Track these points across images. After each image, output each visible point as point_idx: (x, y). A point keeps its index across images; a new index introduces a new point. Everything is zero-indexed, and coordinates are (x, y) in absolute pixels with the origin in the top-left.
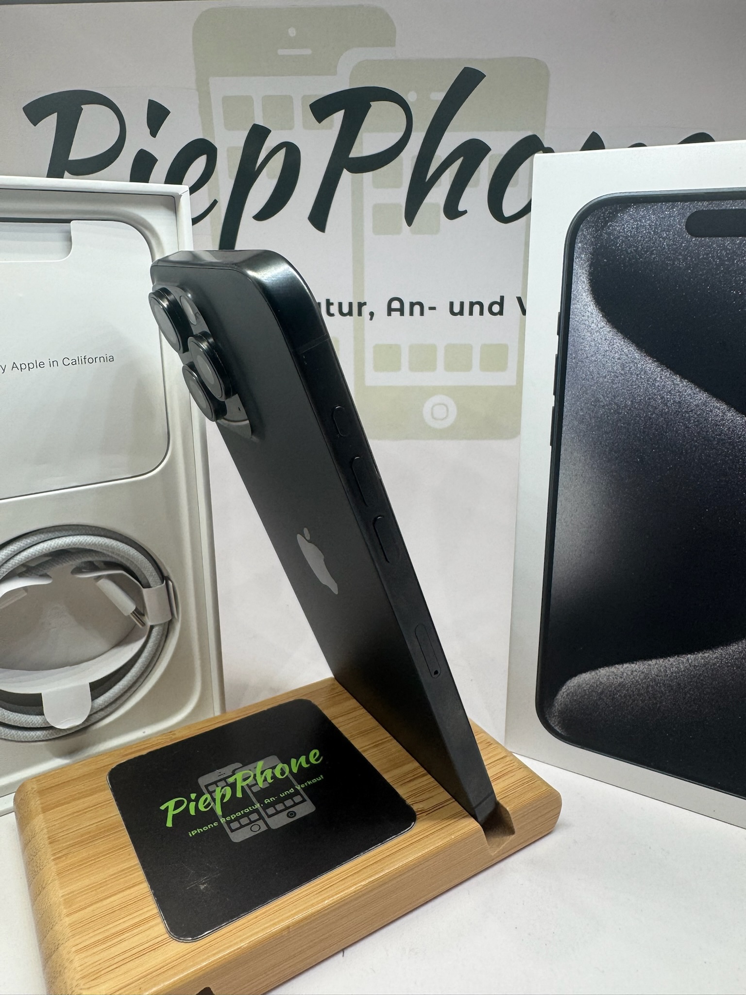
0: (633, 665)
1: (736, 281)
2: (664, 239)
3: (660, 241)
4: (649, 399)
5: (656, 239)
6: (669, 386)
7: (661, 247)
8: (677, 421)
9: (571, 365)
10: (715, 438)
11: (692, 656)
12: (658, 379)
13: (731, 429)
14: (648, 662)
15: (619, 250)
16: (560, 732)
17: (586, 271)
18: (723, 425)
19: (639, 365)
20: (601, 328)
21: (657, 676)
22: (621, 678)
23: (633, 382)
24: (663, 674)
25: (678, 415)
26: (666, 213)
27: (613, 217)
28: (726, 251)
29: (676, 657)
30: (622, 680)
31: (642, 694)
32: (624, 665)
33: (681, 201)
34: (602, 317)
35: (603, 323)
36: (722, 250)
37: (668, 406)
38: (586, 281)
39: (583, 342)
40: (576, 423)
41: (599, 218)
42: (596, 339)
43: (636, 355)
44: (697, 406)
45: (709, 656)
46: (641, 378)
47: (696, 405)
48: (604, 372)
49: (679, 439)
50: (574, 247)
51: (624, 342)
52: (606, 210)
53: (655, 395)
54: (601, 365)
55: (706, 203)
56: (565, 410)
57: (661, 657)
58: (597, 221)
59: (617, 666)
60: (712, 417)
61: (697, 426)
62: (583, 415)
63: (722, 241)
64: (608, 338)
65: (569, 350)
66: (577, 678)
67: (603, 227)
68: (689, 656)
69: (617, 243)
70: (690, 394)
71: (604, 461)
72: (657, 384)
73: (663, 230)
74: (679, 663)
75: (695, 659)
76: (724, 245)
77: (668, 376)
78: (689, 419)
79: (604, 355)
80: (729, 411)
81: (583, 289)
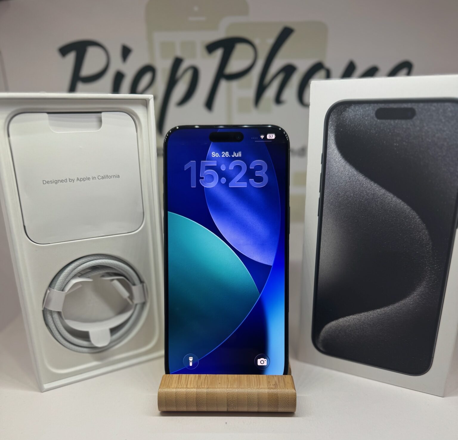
0: (354, 316)
1: (396, 139)
2: (366, 120)
5: (363, 120)
7: (365, 124)
9: (327, 178)
12: (364, 184)
13: (395, 206)
14: (360, 314)
15: (347, 125)
16: (322, 350)
17: (334, 134)
19: (356, 177)
20: (340, 160)
21: (364, 320)
23: (354, 185)
24: (367, 319)
26: (367, 108)
27: (344, 110)
28: (392, 126)
29: (372, 311)
30: (349, 323)
31: (358, 329)
32: (350, 316)
33: (373, 104)
34: (341, 155)
35: (341, 158)
36: (390, 126)
39: (332, 167)
40: (329, 205)
41: (339, 110)
42: (338, 166)
43: (355, 173)
45: (386, 309)
46: (357, 183)
47: (380, 195)
48: (342, 181)
50: (328, 123)
51: (350, 167)
52: (342, 107)
54: (340, 178)
56: (324, 199)
57: (366, 311)
59: (347, 317)
62: (332, 201)
63: (390, 121)
64: (343, 165)
65: (326, 171)
66: (329, 324)
67: (340, 115)
68: (378, 310)
69: (347, 122)
71: (341, 222)
73: (366, 116)
74: (374, 313)
75: (381, 311)
76: (391, 123)
77: (369, 182)
78: (378, 202)
79: (341, 173)
80: (394, 197)
81: (332, 142)
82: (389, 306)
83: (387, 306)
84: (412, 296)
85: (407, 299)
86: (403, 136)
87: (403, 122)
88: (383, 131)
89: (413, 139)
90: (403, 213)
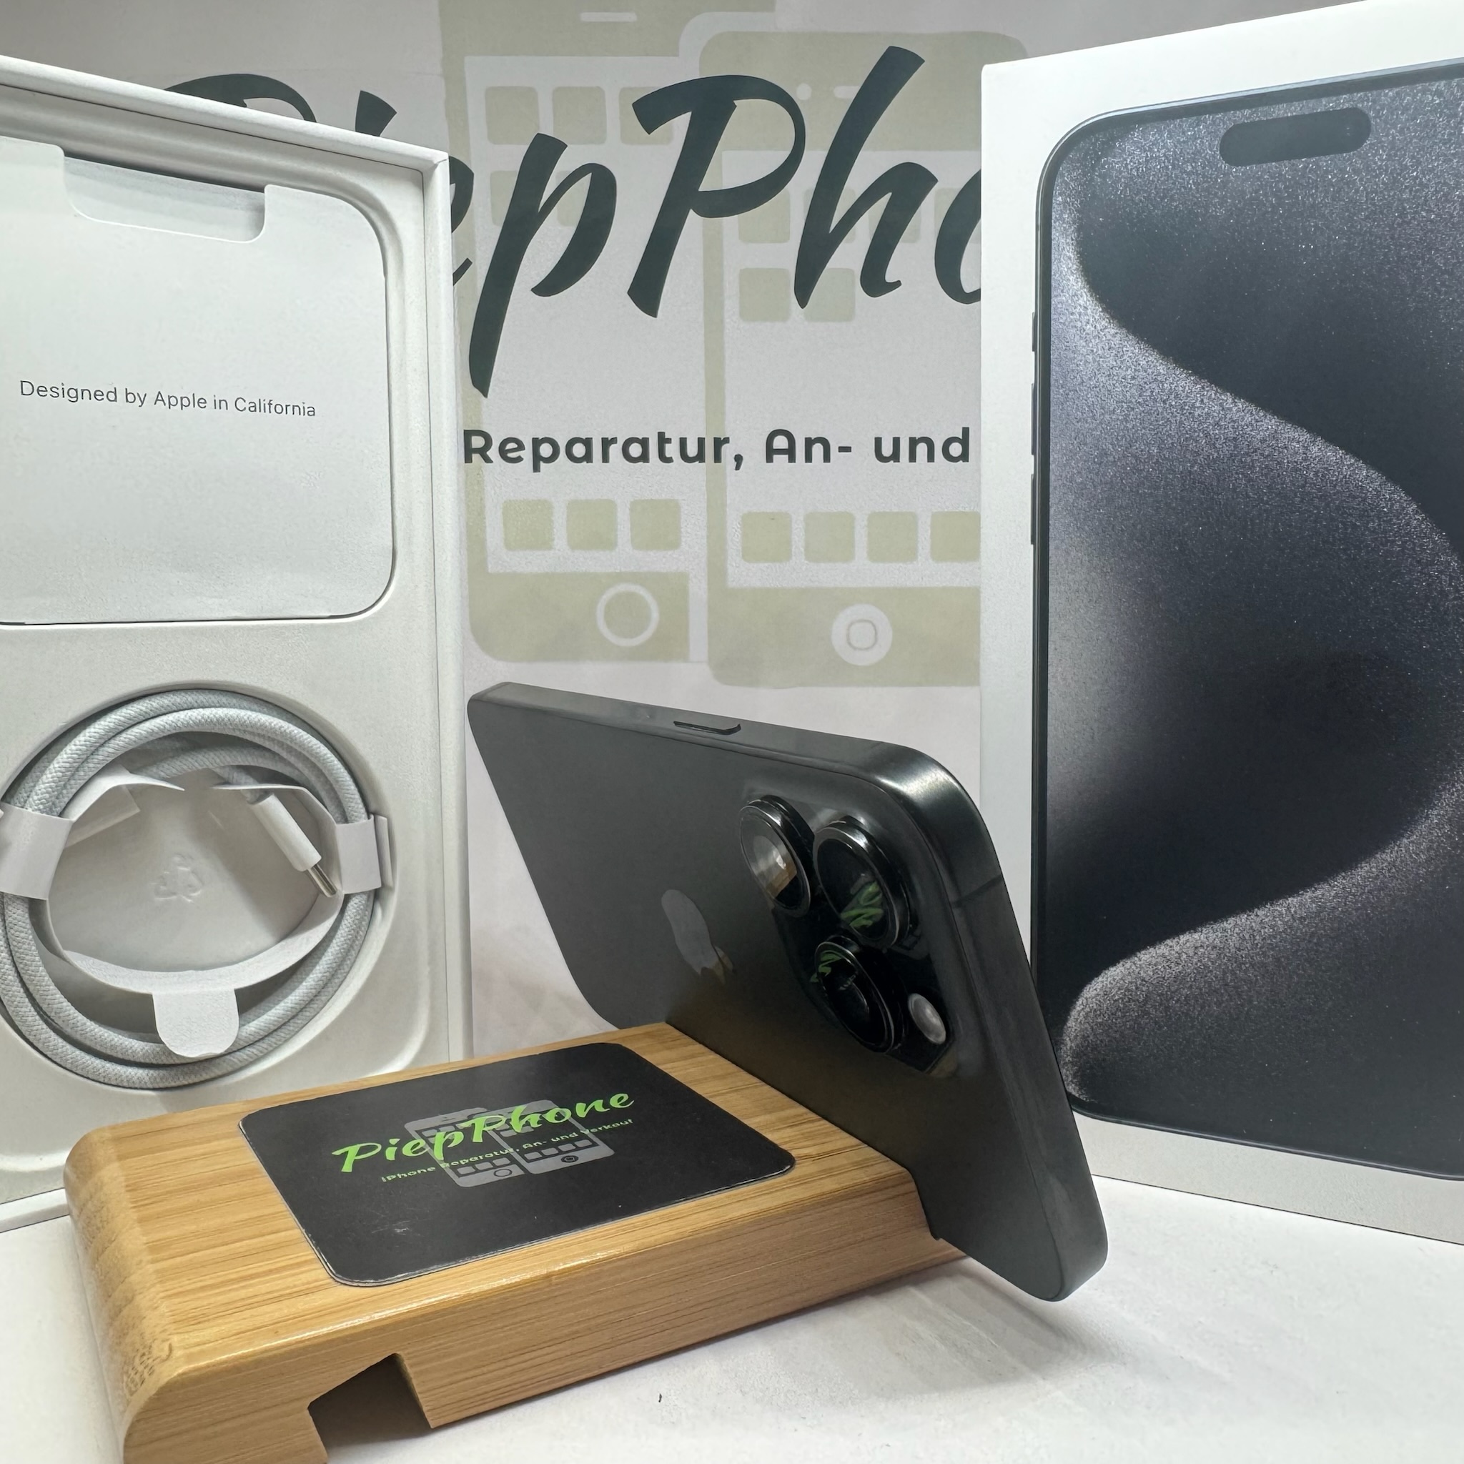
1: (1304, 229)
2: (1189, 174)
3: (1184, 179)
4: (1186, 439)
5: (1176, 177)
6: (1215, 414)
7: (1185, 188)
8: (1234, 472)
9: (1058, 398)
10: (1296, 494)
11: (1295, 900)
12: (1198, 404)
15: (1120, 198)
16: (1077, 1095)
17: (1072, 240)
18: (1307, 469)
19: (1165, 385)
20: (1101, 330)
23: (1158, 415)
24: (1249, 944)
25: (1233, 460)
26: (1189, 133)
27: (1107, 148)
28: (1284, 183)
29: (1268, 906)
32: (1181, 937)
33: (1210, 113)
34: (1102, 312)
35: (1103, 323)
36: (1277, 183)
37: (1216, 447)
38: (1072, 256)
39: (1075, 358)
40: (1071, 498)
41: (1087, 153)
42: (1095, 350)
43: (1162, 369)
44: (1263, 441)
45: (1323, 895)
46: (1171, 405)
47: (1260, 441)
48: (1112, 404)
49: (1239, 503)
50: (1051, 203)
51: (1140, 349)
52: (1097, 140)
54: (1106, 393)
55: (1247, 112)
56: (1052, 477)
57: (1244, 911)
58: (1085, 159)
60: (1287, 458)
61: (1266, 475)
62: (1081, 483)
63: (1276, 167)
64: (1113, 346)
65: (1053, 373)
66: (1100, 979)
67: (1093, 167)
68: (1290, 899)
69: (1118, 190)
70: (1250, 423)
71: (1121, 558)
72: (1196, 414)
73: (1186, 162)
75: (1301, 905)
76: (1280, 174)
77: (1213, 396)
78: (1253, 466)
79: (1109, 375)
80: (1314, 442)
81: (1069, 269)
82: (1334, 878)
84: (1423, 828)
85: (1405, 841)
86: (1331, 213)
87: (1326, 161)
88: (1253, 204)
89: (1367, 217)
90: (1354, 497)
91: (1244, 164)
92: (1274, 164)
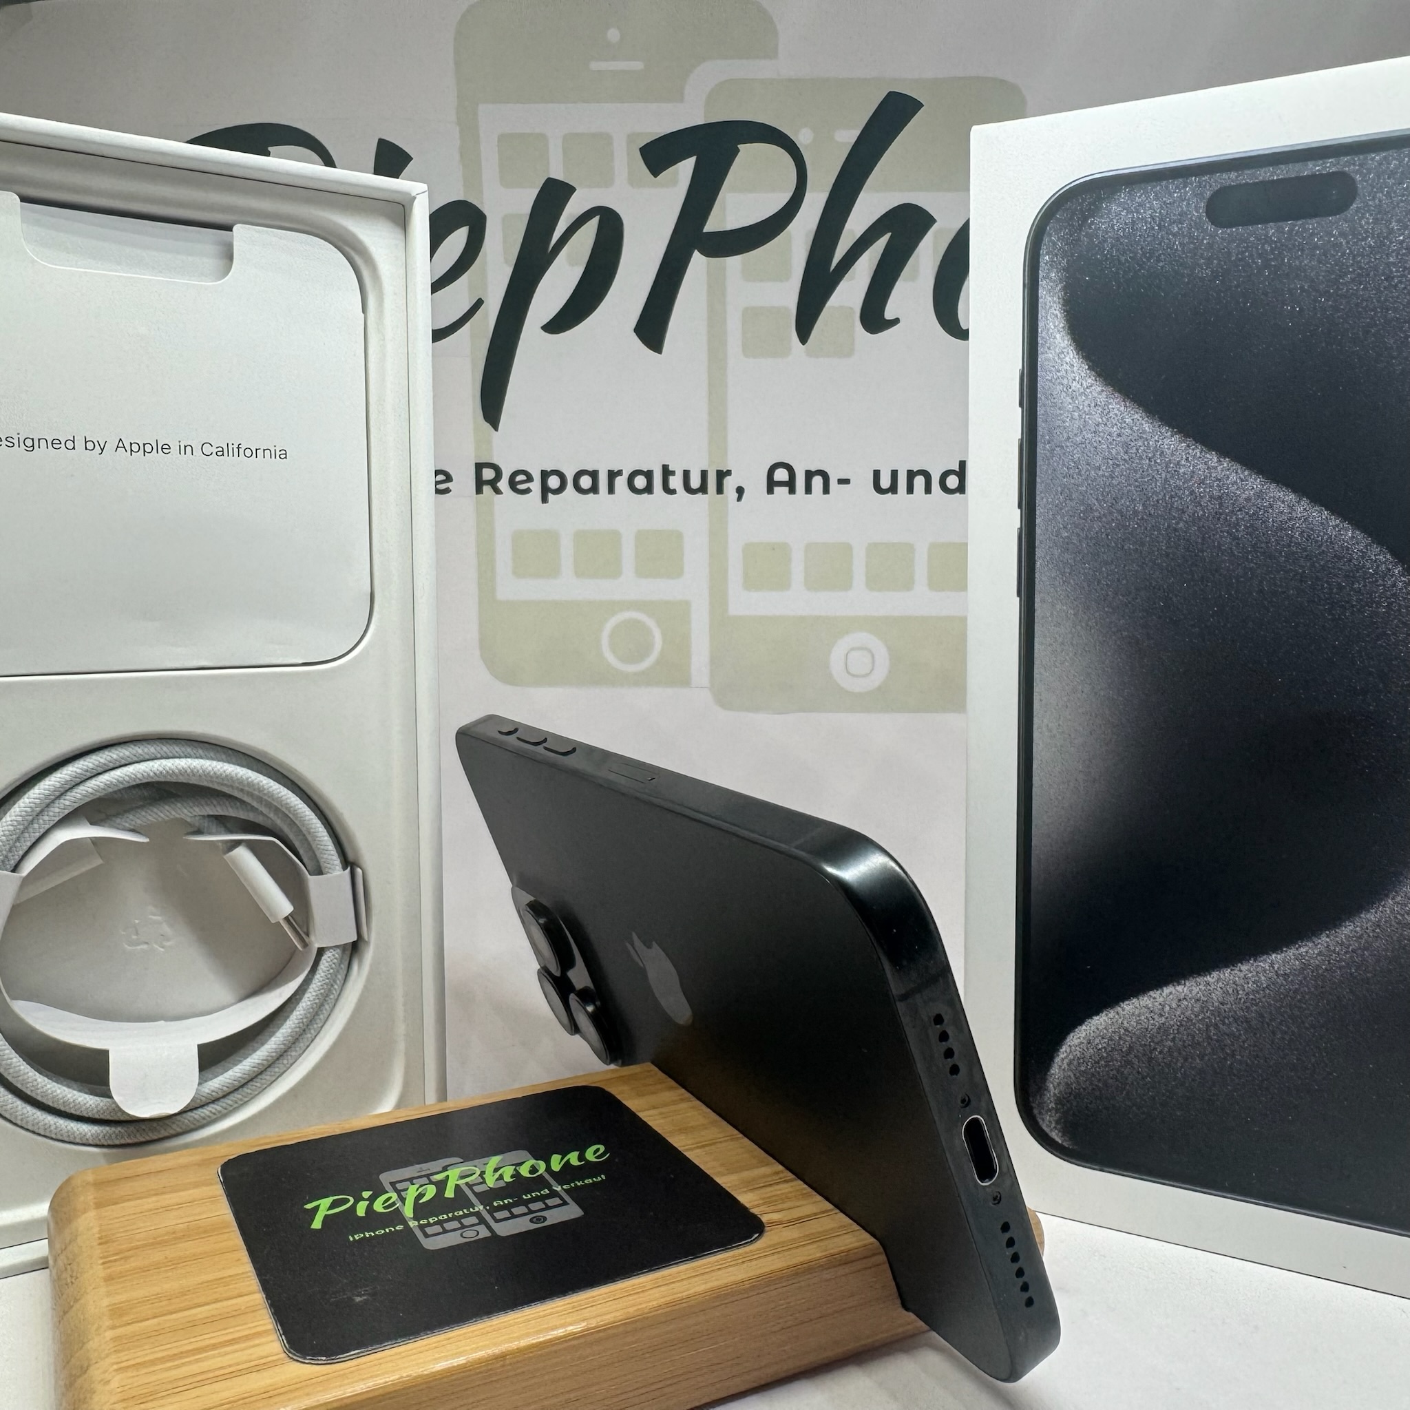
0: (1180, 988)
1: (1290, 291)
2: (1174, 235)
3: (1170, 240)
4: (1171, 497)
5: (1163, 238)
6: (1200, 473)
7: (1171, 249)
8: (1219, 530)
9: (1045, 454)
10: (1281, 553)
12: (1183, 462)
14: (1205, 979)
15: (1107, 259)
16: (1060, 1142)
17: (1059, 298)
18: (1292, 529)
19: (1151, 443)
20: (1087, 388)
21: (1222, 1004)
22: (1161, 1015)
23: (1143, 471)
24: (1232, 1000)
25: (1219, 519)
26: (1176, 195)
27: (1094, 210)
28: (1270, 245)
30: (1163, 1020)
31: (1199, 1043)
33: (1196, 175)
34: (1088, 369)
35: (1090, 380)
36: (1263, 245)
37: (1201, 505)
38: (1059, 315)
39: (1061, 415)
40: (1056, 552)
41: (1074, 213)
42: (1081, 407)
43: (1147, 427)
44: (1248, 499)
46: (1156, 463)
47: (1245, 499)
48: (1097, 461)
49: (1224, 561)
50: (1039, 262)
51: (1125, 406)
52: (1084, 200)
53: (1180, 489)
54: (1092, 449)
55: (1233, 175)
56: (1038, 531)
58: (1071, 219)
59: (1151, 993)
60: (1273, 516)
61: (1251, 534)
62: (1068, 537)
63: (1262, 229)
64: (1099, 403)
65: (1039, 429)
66: (1084, 1027)
67: (1081, 226)
69: (1104, 250)
70: (1236, 482)
71: (1107, 612)
72: (1181, 471)
73: (1172, 223)
74: (1257, 972)
76: (1266, 236)
77: (1198, 454)
78: (1238, 524)
79: (1095, 432)
80: (1299, 502)
81: (1055, 326)
82: (1318, 936)
83: (1309, 938)
85: (1390, 902)
86: (1318, 274)
87: (1313, 225)
88: (1239, 266)
89: (1353, 280)
90: (1340, 558)
91: (1230, 226)
92: (1260, 226)
